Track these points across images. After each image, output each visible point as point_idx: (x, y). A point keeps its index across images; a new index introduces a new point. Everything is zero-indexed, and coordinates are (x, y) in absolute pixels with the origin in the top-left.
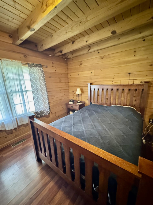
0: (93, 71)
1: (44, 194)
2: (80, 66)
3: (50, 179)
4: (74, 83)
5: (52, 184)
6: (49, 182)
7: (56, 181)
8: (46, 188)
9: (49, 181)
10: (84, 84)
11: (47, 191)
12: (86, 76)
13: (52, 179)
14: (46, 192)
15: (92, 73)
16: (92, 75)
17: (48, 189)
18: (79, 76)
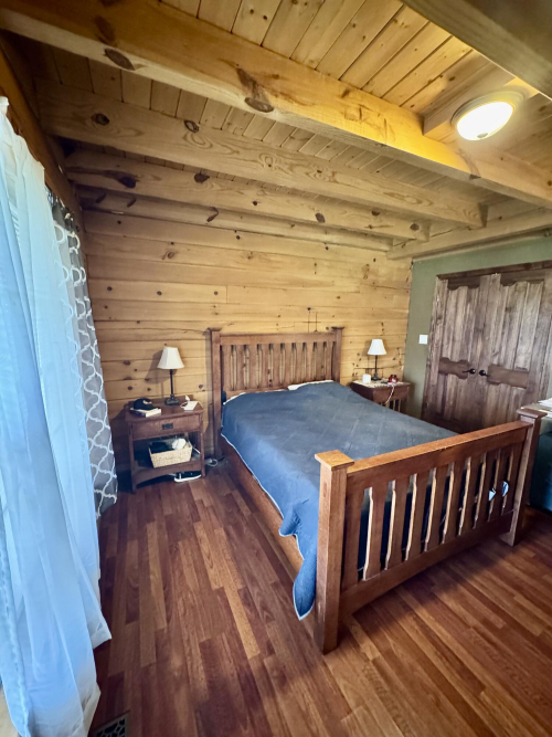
0: (221, 289)
1: (449, 636)
2: (167, 259)
3: (411, 614)
4: (134, 325)
5: (423, 613)
6: (417, 619)
7: (416, 602)
8: (435, 630)
9: (415, 619)
10: (186, 331)
11: (440, 627)
12: (192, 300)
13: (411, 609)
14: (443, 631)
15: (216, 293)
16: (216, 301)
17: (437, 624)
18: (161, 298)
